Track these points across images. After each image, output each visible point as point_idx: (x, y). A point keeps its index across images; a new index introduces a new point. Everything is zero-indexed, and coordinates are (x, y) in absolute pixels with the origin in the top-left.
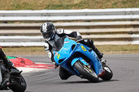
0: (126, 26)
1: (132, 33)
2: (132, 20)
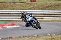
0: (42, 15)
1: (43, 17)
2: (43, 13)
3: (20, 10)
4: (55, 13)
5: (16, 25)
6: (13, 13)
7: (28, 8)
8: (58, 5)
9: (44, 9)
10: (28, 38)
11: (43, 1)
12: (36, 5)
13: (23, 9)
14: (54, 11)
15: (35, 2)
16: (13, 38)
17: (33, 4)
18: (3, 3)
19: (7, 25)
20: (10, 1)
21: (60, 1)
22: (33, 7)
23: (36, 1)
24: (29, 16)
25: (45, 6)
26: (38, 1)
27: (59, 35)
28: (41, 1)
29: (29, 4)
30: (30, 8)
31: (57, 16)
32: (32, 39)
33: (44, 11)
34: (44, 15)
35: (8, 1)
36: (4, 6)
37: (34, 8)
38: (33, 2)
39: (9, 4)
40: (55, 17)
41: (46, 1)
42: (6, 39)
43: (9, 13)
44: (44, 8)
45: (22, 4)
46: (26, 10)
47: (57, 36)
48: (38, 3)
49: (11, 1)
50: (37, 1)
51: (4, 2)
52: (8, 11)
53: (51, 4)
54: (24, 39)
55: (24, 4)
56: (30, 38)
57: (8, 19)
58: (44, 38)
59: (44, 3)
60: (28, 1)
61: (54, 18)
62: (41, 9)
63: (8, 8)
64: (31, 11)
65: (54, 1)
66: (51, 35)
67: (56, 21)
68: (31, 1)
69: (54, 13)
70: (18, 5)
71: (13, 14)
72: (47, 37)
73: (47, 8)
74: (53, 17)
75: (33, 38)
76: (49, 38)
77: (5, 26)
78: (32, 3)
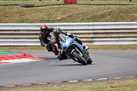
0: (89, 34)
1: (93, 38)
2: (93, 30)
3: (41, 22)
4: (119, 29)
5: (30, 56)
6: (24, 30)
7: (58, 18)
8: (126, 12)
9: (94, 22)
10: (57, 87)
11: (92, 2)
12: (77, 12)
13: (48, 21)
14: (118, 25)
15: (75, 5)
16: (25, 87)
17: (69, 8)
18: (3, 8)
19: (12, 58)
20: (18, 2)
21: (131, 3)
22: (70, 16)
23: (76, 3)
24: (66, 35)
25: (96, 14)
26: (81, 2)
27: (127, 79)
28: (88, 2)
29: (62, 10)
30: (64, 19)
31: (125, 37)
32: (66, 89)
33: (93, 25)
34: (94, 33)
35: (14, 2)
36: (6, 13)
37: (72, 18)
38: (71, 3)
39: (15, 8)
40: (119, 37)
41: (100, 3)
42: (8, 88)
43: (15, 31)
44: (95, 18)
45: (45, 10)
46: (53, 22)
47: (122, 82)
48: (81, 7)
49: (21, 3)
50: (78, 2)
51: (5, 5)
52: (14, 26)
53: (110, 10)
54: (50, 88)
55: (50, 9)
56: (63, 86)
57: (14, 42)
58: (94, 85)
59: (95, 7)
60: (58, 3)
61: (117, 41)
62: (88, 20)
63: (13, 19)
64: (65, 26)
65: (118, 3)
66: (110, 79)
67: (121, 47)
68: (66, 3)
69: (116, 29)
70: (37, 11)
71: (25, 32)
72: (100, 84)
73: (101, 18)
74: (115, 37)
75: (69, 87)
76: (105, 86)
77: (6, 59)
78: (68, 6)
